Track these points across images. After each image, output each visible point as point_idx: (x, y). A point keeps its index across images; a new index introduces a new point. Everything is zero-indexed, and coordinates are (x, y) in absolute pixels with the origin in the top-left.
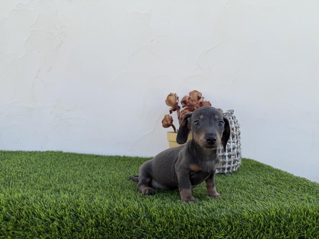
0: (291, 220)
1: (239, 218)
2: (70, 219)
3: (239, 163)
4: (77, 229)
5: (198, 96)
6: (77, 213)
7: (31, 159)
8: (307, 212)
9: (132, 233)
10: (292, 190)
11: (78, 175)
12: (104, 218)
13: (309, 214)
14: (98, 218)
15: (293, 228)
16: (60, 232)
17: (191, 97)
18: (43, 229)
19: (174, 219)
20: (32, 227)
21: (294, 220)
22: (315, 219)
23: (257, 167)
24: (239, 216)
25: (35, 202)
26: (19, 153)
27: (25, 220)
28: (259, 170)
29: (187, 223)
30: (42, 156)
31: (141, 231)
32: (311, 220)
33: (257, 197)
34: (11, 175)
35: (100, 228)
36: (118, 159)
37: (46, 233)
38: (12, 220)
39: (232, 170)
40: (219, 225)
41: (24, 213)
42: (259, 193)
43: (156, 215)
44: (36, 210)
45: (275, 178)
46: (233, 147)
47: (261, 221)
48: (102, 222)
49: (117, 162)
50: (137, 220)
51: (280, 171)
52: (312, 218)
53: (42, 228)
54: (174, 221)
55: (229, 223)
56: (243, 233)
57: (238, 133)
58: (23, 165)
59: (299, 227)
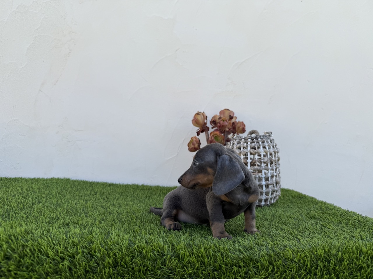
0: (342, 260)
1: (281, 257)
2: (83, 258)
3: (278, 193)
4: (91, 269)
5: (230, 116)
6: (91, 251)
7: (34, 187)
8: (360, 250)
9: (157, 275)
10: (340, 225)
11: (89, 206)
12: (124, 256)
13: (362, 253)
14: (116, 256)
15: (344, 269)
16: (72, 273)
17: (222, 116)
18: (51, 270)
19: (206, 258)
20: (38, 267)
21: (345, 260)
22: (370, 259)
23: (298, 198)
24: (282, 255)
25: (41, 237)
26: (18, 180)
27: (30, 259)
28: (300, 202)
29: (221, 263)
30: (46, 184)
31: (167, 272)
32: (365, 260)
33: (301, 234)
34: (10, 206)
35: (119, 268)
36: (135, 188)
37: (55, 274)
38: (14, 259)
39: (270, 202)
40: (258, 266)
41: (28, 250)
42: (303, 228)
43: (184, 254)
44: (43, 247)
45: (320, 211)
46: (271, 175)
47: (307, 261)
48: (121, 261)
49: (135, 192)
50: (162, 259)
51: (325, 203)
52: (366, 258)
53: (50, 267)
54: (206, 260)
55: (271, 263)
56: (286, 275)
57: (277, 159)
58: (25, 194)
59: (352, 268)
